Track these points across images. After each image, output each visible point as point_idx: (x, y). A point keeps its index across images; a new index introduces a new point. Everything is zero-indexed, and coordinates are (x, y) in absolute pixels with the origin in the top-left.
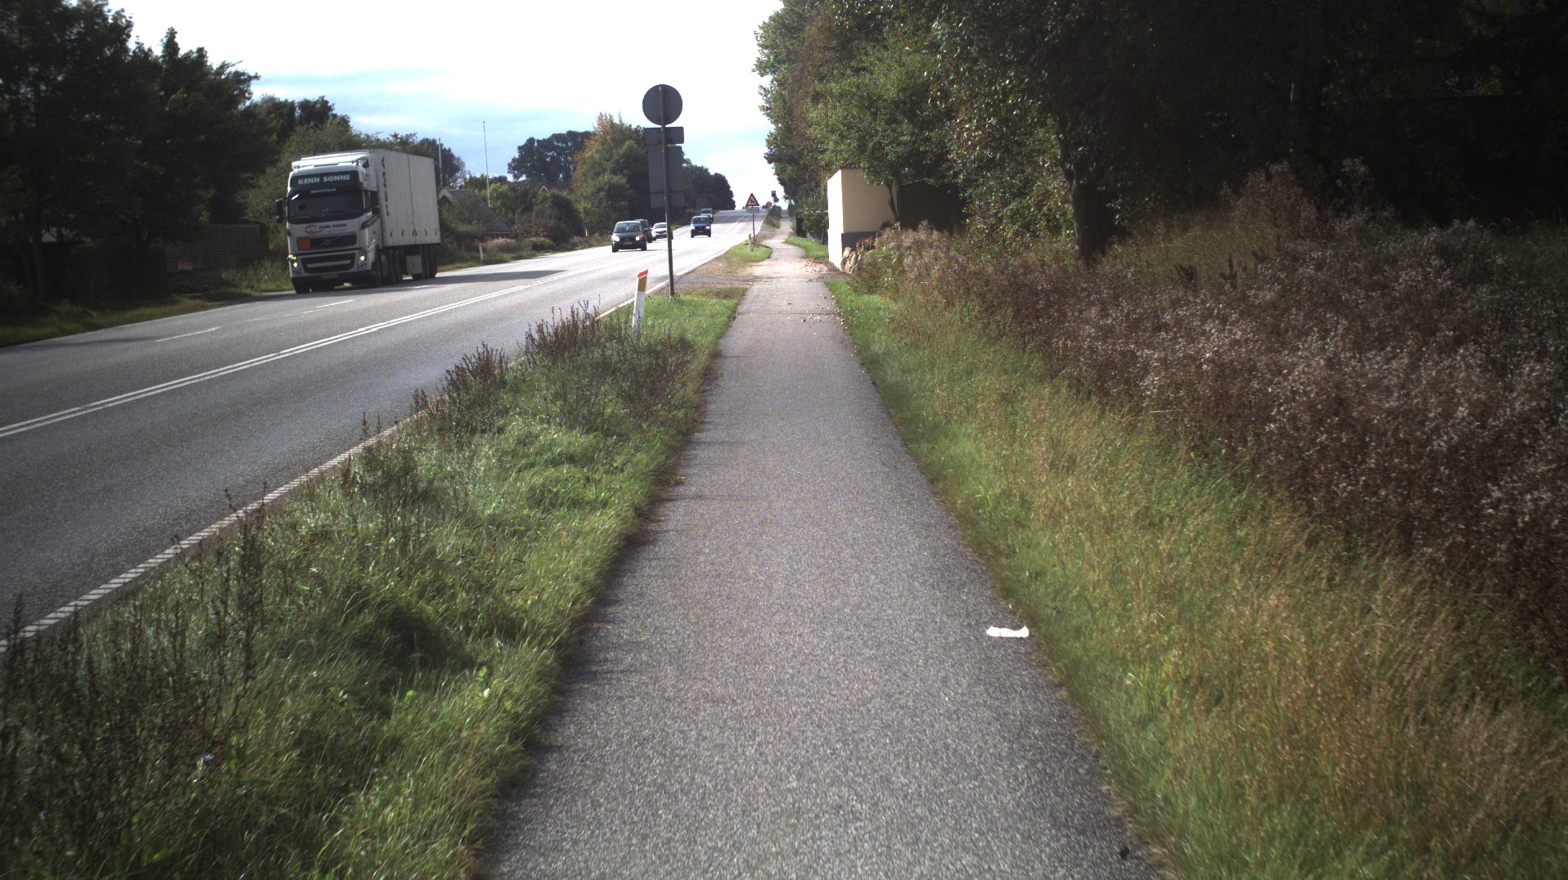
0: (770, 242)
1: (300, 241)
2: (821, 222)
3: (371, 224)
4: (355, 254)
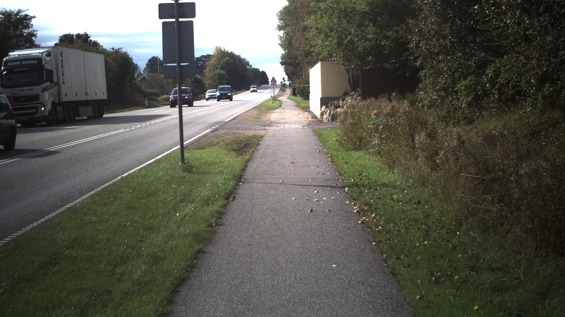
0: (281, 98)
2: (304, 90)
3: (50, 89)
4: (38, 106)
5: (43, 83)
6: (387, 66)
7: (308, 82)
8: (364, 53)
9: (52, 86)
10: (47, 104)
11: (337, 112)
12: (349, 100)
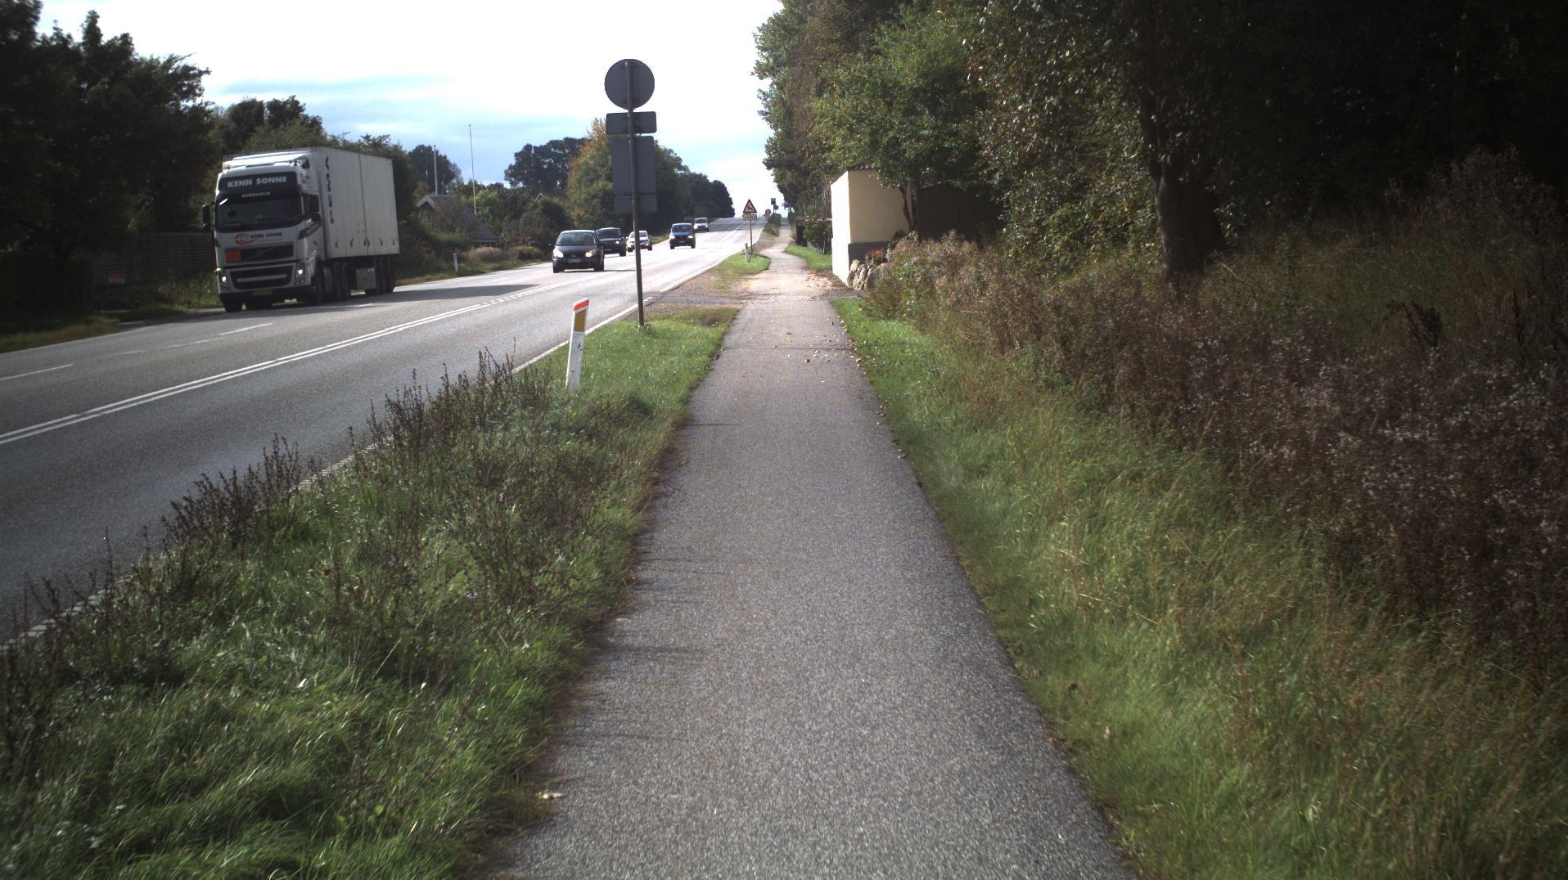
0: (767, 252)
1: (229, 252)
2: (822, 230)
3: (312, 233)
4: (291, 267)
5: (299, 222)
6: (957, 183)
7: (830, 214)
8: (916, 161)
9: (315, 227)
10: (307, 262)
11: (879, 270)
12: (902, 246)
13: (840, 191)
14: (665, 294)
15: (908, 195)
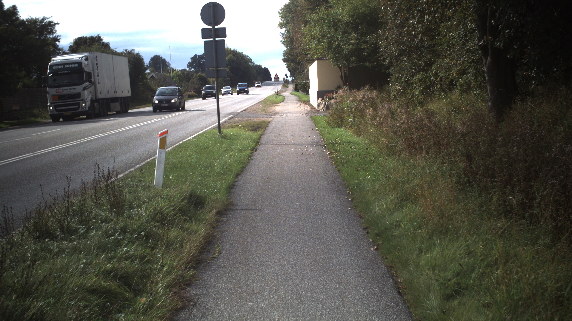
0: (284, 94)
1: (53, 96)
2: (305, 85)
3: (89, 88)
4: (80, 103)
5: (83, 83)
6: (367, 64)
7: (308, 79)
8: (348, 55)
9: (90, 86)
10: (87, 100)
11: (331, 102)
12: (340, 92)
13: (313, 70)
14: (239, 113)
15: (343, 70)
